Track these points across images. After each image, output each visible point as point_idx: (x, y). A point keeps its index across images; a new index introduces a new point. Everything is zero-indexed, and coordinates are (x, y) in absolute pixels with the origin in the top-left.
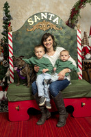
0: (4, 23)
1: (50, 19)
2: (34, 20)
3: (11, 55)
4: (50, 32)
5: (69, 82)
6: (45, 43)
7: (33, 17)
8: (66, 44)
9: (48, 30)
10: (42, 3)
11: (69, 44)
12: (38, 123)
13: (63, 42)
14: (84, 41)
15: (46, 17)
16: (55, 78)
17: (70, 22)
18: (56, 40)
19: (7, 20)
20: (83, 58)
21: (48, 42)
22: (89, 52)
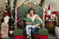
1: (33, 3)
2: (26, 3)
3: (16, 17)
4: (32, 8)
5: (39, 29)
7: (26, 1)
8: (39, 13)
9: (32, 7)
11: (40, 13)
13: (37, 12)
14: (46, 12)
15: (31, 2)
17: (41, 4)
18: (35, 11)
19: (15, 2)
20: (45, 19)
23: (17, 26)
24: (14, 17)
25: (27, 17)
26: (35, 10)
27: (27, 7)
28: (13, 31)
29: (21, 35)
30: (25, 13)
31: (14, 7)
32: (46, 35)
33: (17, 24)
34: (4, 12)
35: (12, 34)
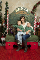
0: (5, 10)
1: (25, 10)
2: (18, 10)
5: (30, 36)
7: (17, 8)
9: (23, 14)
10: (22, 3)
11: (31, 21)
12: (17, 51)
13: (29, 20)
14: (37, 20)
15: (23, 9)
16: (25, 33)
17: (32, 12)
19: (7, 9)
22: (39, 24)
26: (27, 17)
29: (12, 41)
31: (6, 14)
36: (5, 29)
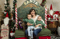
0: (13, 4)
1: (34, 3)
2: (27, 3)
3: (16, 18)
4: (33, 8)
6: (31, 13)
8: (40, 14)
11: (41, 14)
13: (39, 12)
14: (48, 12)
15: (32, 2)
17: (42, 4)
18: (36, 12)
19: (15, 3)
21: (33, 12)
22: (50, 17)
23: (18, 28)
24: (14, 19)
25: (28, 18)
26: (37, 10)
27: (28, 8)
28: (14, 33)
29: (22, 37)
30: (26, 14)
31: (14, 8)
32: (49, 36)
33: (17, 26)
34: (3, 13)
35: (13, 36)
36: (14, 24)
